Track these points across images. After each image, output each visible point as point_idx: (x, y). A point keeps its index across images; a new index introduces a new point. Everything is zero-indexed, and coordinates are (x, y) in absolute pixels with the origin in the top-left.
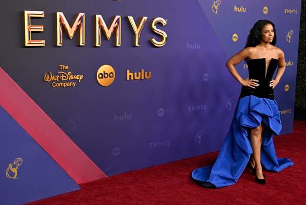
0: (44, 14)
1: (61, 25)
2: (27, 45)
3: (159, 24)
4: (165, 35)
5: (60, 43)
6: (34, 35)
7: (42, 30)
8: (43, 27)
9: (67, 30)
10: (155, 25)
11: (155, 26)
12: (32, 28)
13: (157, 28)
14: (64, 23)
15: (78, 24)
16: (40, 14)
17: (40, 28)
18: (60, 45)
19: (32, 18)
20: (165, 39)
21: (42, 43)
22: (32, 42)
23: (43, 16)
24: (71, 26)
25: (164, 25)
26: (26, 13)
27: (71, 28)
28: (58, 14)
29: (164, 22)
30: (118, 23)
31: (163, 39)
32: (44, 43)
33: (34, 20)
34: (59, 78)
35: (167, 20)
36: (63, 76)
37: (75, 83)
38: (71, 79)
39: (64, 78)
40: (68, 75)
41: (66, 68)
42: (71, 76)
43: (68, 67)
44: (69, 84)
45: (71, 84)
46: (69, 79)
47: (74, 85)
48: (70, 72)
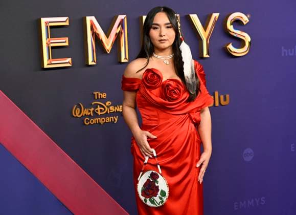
0: (68, 21)
1: (93, 35)
2: (46, 66)
3: (237, 23)
4: (247, 38)
5: (93, 61)
6: (56, 52)
7: (67, 44)
8: (67, 39)
9: (102, 41)
10: (231, 24)
11: (232, 26)
12: (51, 41)
13: (235, 28)
14: (97, 32)
15: (118, 32)
17: (64, 42)
18: (93, 63)
19: (51, 27)
20: (247, 44)
21: (67, 62)
22: (53, 62)
23: (67, 24)
24: (107, 34)
25: (245, 23)
26: (44, 20)
27: (108, 38)
28: (88, 19)
29: (245, 19)
31: (245, 45)
32: (71, 62)
34: (94, 111)
35: (248, 16)
36: (99, 108)
37: (117, 117)
38: (111, 111)
39: (101, 110)
40: (107, 106)
41: (104, 95)
42: (111, 108)
43: (106, 95)
44: (109, 119)
45: (112, 119)
46: (109, 112)
47: (116, 120)
48: (109, 102)
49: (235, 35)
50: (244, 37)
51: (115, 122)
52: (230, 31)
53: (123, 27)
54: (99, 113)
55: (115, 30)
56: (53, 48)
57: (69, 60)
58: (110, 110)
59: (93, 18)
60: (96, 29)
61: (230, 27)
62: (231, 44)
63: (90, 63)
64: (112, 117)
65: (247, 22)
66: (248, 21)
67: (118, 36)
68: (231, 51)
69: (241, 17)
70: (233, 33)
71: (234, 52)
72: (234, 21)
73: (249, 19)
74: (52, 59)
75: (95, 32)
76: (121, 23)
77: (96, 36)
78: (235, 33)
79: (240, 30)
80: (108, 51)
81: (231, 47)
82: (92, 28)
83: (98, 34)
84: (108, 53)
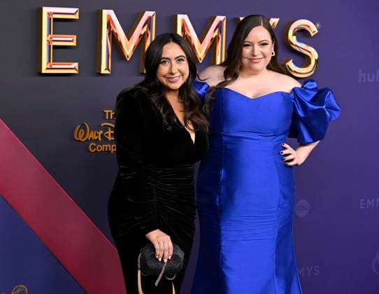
0: (78, 14)
1: (109, 34)
2: (44, 71)
3: (302, 34)
4: (314, 55)
5: (107, 69)
7: (74, 44)
9: (120, 43)
10: (294, 34)
11: (295, 37)
12: (54, 39)
13: (298, 40)
14: (115, 31)
15: (143, 33)
16: (71, 12)
17: (70, 40)
18: (107, 72)
19: (55, 20)
20: (313, 62)
21: (72, 67)
22: (53, 67)
23: (76, 17)
25: (312, 35)
26: (46, 10)
27: (129, 40)
28: (105, 13)
29: (313, 29)
30: (221, 31)
31: (310, 63)
32: (77, 68)
33: (60, 25)
35: (318, 25)
49: (298, 49)
50: (310, 52)
52: (292, 44)
53: (150, 28)
55: (140, 30)
56: (55, 47)
57: (75, 65)
59: (111, 13)
60: (115, 26)
61: (292, 39)
62: (291, 61)
63: (103, 71)
65: (315, 33)
66: (317, 31)
67: (143, 39)
68: (290, 69)
69: (309, 27)
70: (296, 45)
71: (295, 72)
72: (298, 31)
73: (318, 30)
74: (53, 62)
75: (113, 32)
76: (149, 22)
77: (113, 37)
78: (298, 47)
79: (305, 43)
80: (128, 57)
81: (291, 64)
82: (109, 26)
83: (116, 34)
84: (128, 59)
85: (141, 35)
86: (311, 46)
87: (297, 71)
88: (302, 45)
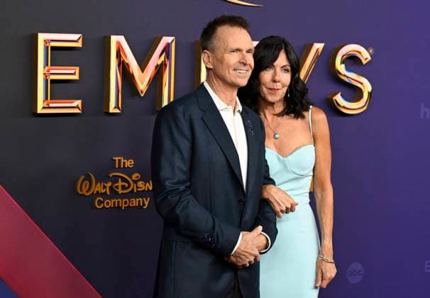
0: (81, 41)
1: (119, 65)
2: (40, 110)
3: (352, 61)
4: (367, 87)
5: (117, 107)
7: (76, 77)
8: (77, 69)
9: (132, 76)
10: (343, 62)
11: (343, 66)
12: (52, 71)
13: (348, 69)
14: (127, 61)
15: (159, 62)
16: (72, 39)
17: (71, 73)
18: (117, 111)
19: (53, 48)
20: (366, 96)
21: (74, 106)
22: (51, 105)
23: (79, 45)
24: (143, 67)
25: (364, 62)
26: (42, 37)
27: (143, 72)
28: (114, 39)
29: (365, 55)
31: (361, 97)
35: (371, 51)
36: (120, 183)
37: (149, 199)
38: (139, 189)
39: (123, 187)
40: (133, 181)
41: (129, 163)
42: (140, 184)
43: (133, 163)
44: (135, 202)
45: (139, 201)
46: (135, 191)
47: (147, 203)
48: (137, 175)
49: (347, 80)
50: (362, 84)
51: (145, 207)
52: (340, 74)
53: (168, 56)
54: (120, 191)
55: (156, 59)
56: (53, 81)
57: (78, 103)
58: (137, 187)
59: (122, 39)
60: (126, 56)
61: (340, 67)
62: (339, 94)
63: (112, 109)
64: (141, 199)
65: (367, 60)
66: (370, 58)
67: (160, 70)
68: (338, 105)
69: (360, 53)
70: (345, 76)
71: (344, 107)
72: (347, 58)
73: (371, 56)
74: (51, 99)
75: (123, 61)
76: (167, 50)
77: (124, 67)
78: (347, 77)
79: (355, 73)
80: (142, 92)
81: (339, 98)
82: (119, 55)
83: (127, 64)
84: (142, 95)
85: (158, 65)
86: (363, 76)
87: (346, 106)
88: (352, 75)
